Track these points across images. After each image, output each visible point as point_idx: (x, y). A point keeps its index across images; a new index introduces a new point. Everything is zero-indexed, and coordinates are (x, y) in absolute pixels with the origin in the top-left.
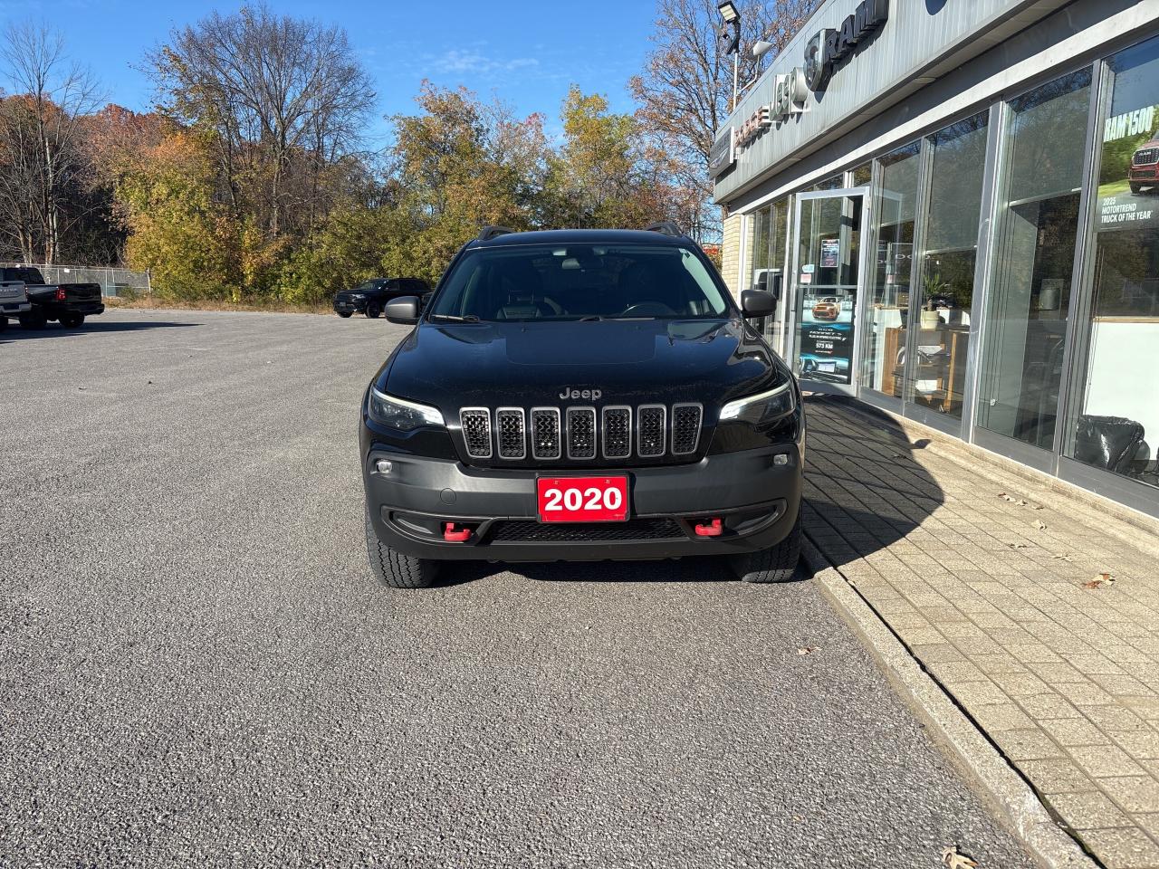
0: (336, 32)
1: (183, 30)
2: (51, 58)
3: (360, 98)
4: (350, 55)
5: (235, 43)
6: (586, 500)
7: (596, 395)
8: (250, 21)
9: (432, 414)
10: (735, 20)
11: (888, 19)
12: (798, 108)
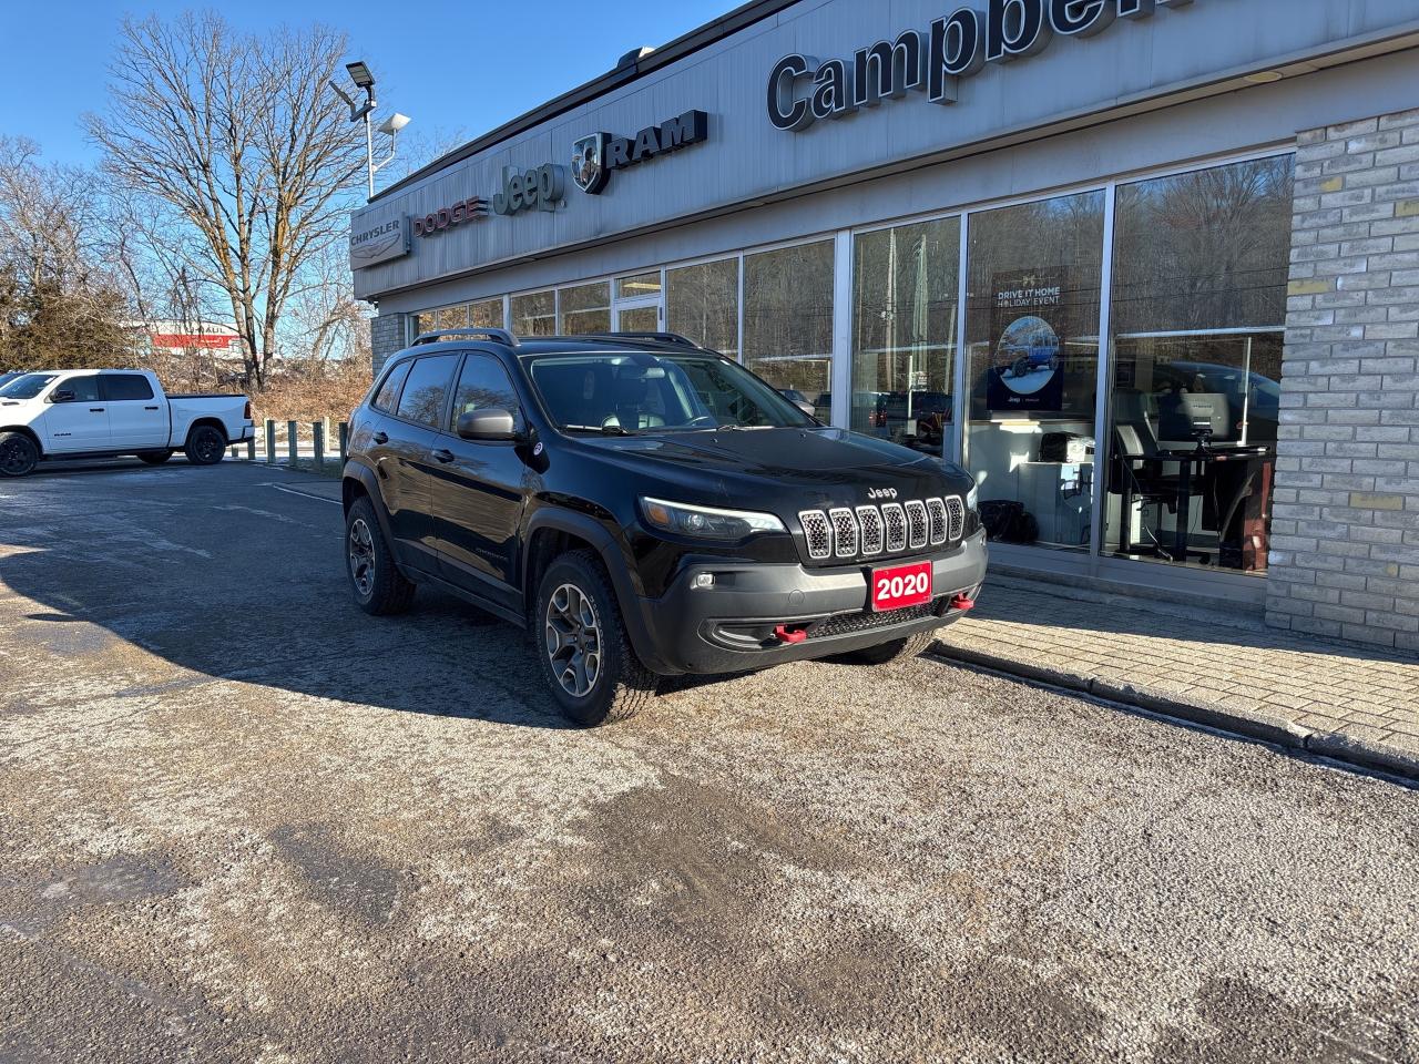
6: (906, 586)
7: (893, 493)
10: (368, 85)
11: (706, 138)
12: (549, 206)
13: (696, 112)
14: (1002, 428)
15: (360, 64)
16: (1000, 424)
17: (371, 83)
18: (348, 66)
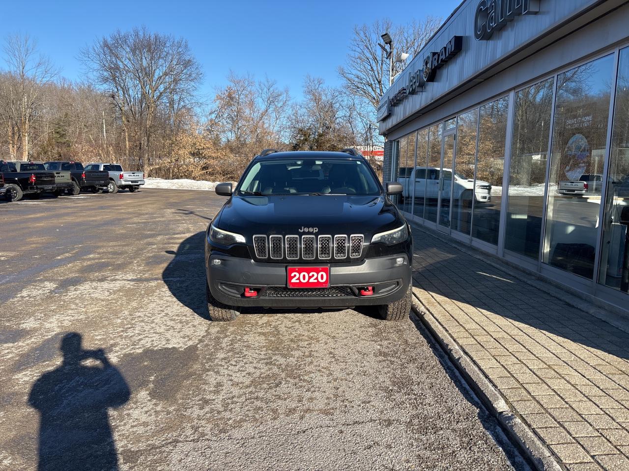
0: (182, 41)
1: (101, 40)
2: (29, 52)
3: (194, 75)
4: (189, 53)
5: (129, 46)
6: (310, 278)
7: (316, 230)
8: (137, 35)
9: (239, 237)
10: (390, 43)
11: (461, 49)
12: (420, 89)
13: (455, 36)
14: (589, 201)
15: (386, 34)
16: (588, 198)
17: (391, 42)
18: (382, 36)
